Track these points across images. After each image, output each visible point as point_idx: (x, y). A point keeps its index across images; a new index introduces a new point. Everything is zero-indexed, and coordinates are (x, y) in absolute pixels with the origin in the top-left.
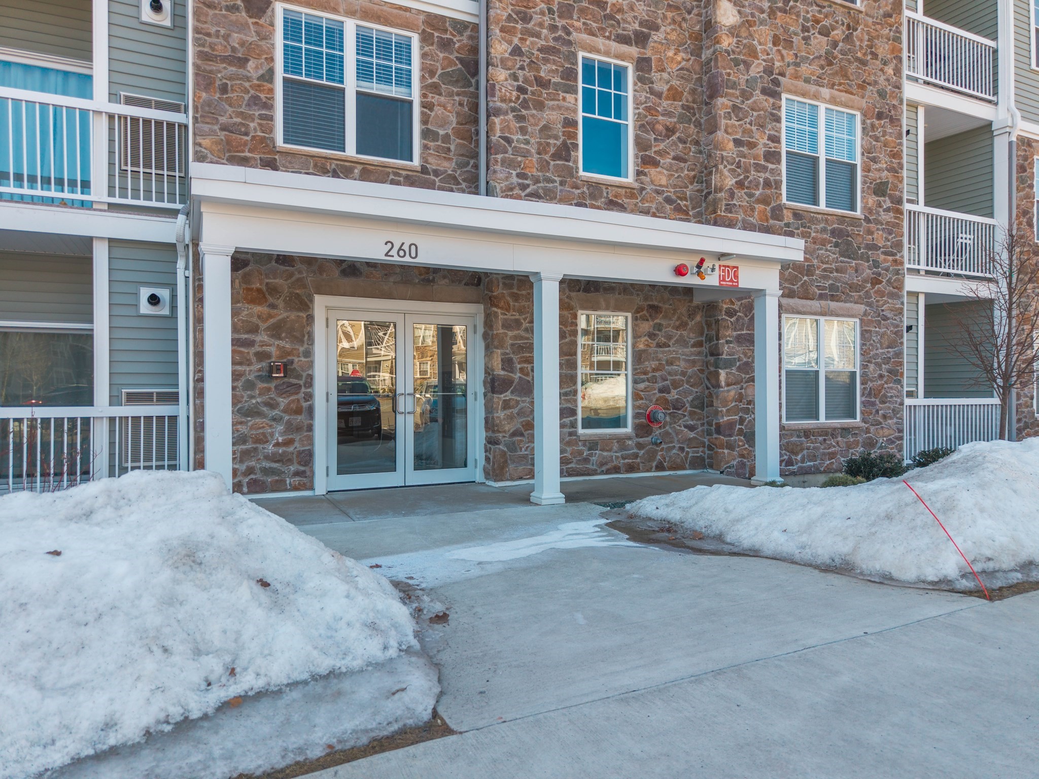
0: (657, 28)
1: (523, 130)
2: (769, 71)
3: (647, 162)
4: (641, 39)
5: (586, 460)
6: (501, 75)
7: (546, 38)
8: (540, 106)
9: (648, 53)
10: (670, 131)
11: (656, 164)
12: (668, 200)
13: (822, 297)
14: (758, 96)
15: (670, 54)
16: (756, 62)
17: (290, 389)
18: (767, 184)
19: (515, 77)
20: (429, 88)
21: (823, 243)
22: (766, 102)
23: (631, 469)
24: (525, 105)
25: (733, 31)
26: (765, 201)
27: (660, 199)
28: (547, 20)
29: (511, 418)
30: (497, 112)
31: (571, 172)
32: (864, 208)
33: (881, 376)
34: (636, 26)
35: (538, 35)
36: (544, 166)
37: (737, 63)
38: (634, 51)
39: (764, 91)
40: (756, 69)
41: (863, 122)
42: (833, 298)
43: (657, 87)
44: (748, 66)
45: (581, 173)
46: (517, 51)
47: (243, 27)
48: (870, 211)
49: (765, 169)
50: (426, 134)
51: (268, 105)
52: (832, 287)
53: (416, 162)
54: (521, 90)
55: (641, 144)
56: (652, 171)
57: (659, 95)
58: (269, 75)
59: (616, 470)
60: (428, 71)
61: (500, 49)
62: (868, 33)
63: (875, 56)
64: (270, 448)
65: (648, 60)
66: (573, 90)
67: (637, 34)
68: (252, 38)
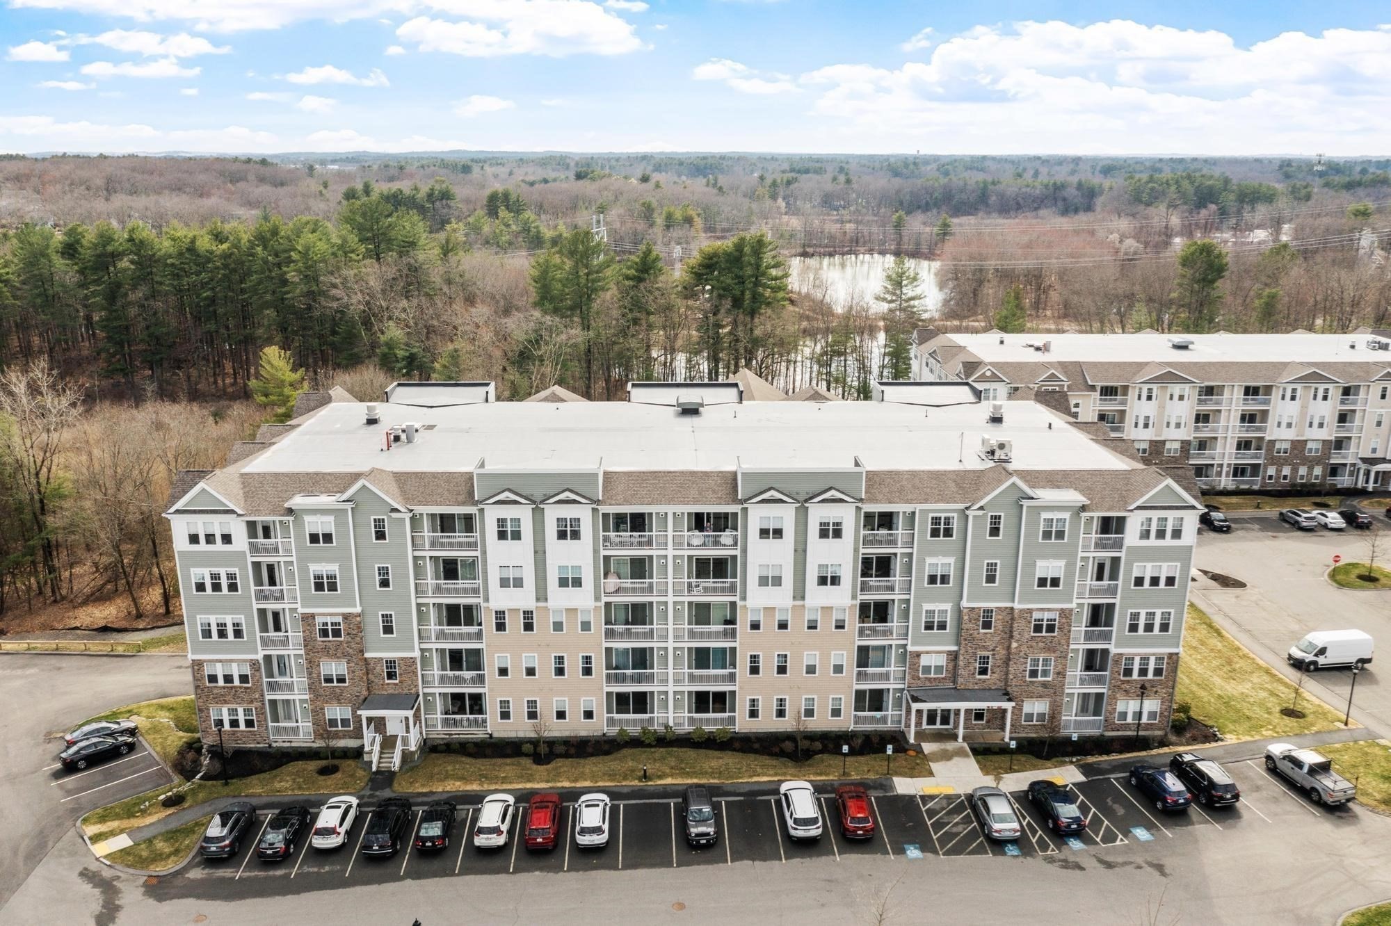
2: (1025, 654)
6: (961, 663)
7: (971, 654)
8: (969, 667)
11: (995, 673)
12: (997, 679)
13: (1036, 698)
14: (1022, 660)
16: (1021, 653)
19: (964, 662)
21: (1038, 686)
25: (1015, 648)
26: (1021, 680)
28: (971, 651)
33: (1054, 713)
37: (1016, 654)
39: (1024, 658)
41: (1054, 659)
42: (1040, 698)
45: (977, 677)
48: (1054, 678)
49: (1022, 674)
50: (946, 670)
51: (919, 670)
53: (944, 675)
55: (992, 670)
56: (993, 675)
58: (920, 666)
60: (948, 660)
62: (1058, 639)
63: (1060, 644)
66: (977, 662)
68: (917, 661)
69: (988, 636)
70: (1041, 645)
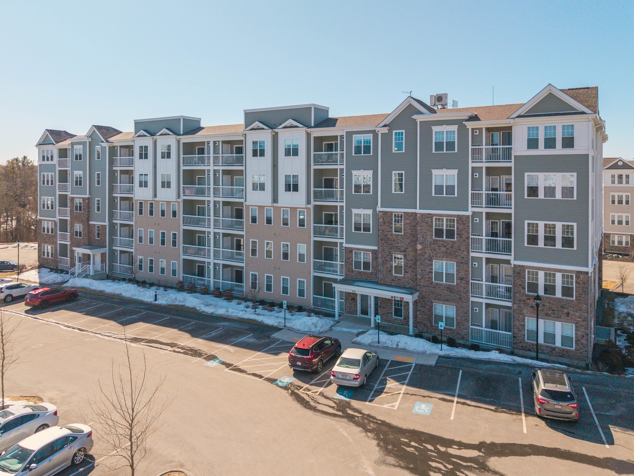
0: (408, 249)
1: (383, 268)
2: (429, 256)
3: (405, 272)
4: (405, 251)
5: (394, 322)
6: (380, 260)
7: (387, 253)
8: (386, 264)
9: (406, 253)
10: (411, 267)
11: (408, 273)
12: (410, 279)
13: (443, 301)
14: (427, 261)
15: (411, 253)
16: (426, 255)
17: (355, 302)
18: (429, 278)
19: (382, 260)
20: (372, 260)
21: (444, 290)
22: (429, 262)
23: (402, 325)
24: (384, 264)
25: (421, 250)
26: (428, 281)
27: (409, 279)
28: (387, 250)
29: (381, 312)
30: (379, 265)
31: (392, 274)
32: (456, 283)
33: (462, 320)
34: (404, 249)
35: (386, 253)
36: (387, 273)
37: (421, 255)
38: (403, 253)
39: (428, 260)
40: (426, 256)
41: (456, 264)
42: (447, 301)
43: (408, 259)
44: (424, 256)
45: (394, 274)
46: (382, 256)
47: (350, 254)
48: (458, 284)
49: (428, 275)
50: (372, 267)
51: (352, 264)
52: (446, 299)
53: (371, 271)
54: (383, 262)
55: (404, 269)
56: (406, 274)
57: (409, 260)
58: (352, 260)
59: (400, 324)
60: (372, 258)
61: (380, 256)
62: (458, 245)
63: (460, 250)
64: (352, 309)
65: (406, 255)
66: (392, 261)
67: (404, 250)
68: (351, 256)
69: (400, 238)
70: (443, 249)
